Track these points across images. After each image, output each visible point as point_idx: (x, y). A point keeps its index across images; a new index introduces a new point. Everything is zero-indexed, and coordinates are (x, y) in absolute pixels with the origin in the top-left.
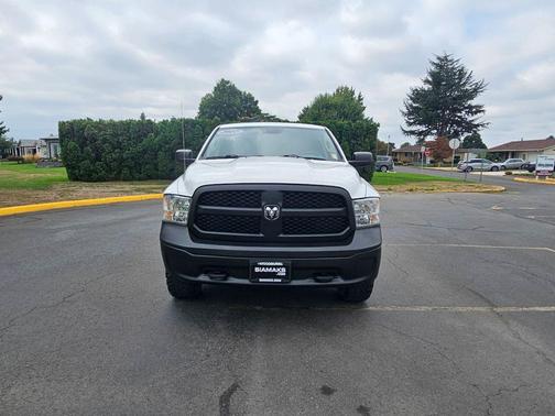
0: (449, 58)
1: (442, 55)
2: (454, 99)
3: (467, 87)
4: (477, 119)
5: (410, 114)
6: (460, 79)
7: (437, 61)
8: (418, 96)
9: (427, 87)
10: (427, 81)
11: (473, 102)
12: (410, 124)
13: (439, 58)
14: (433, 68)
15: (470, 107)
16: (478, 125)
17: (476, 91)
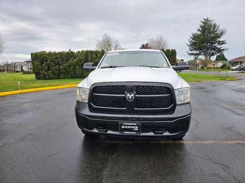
0: (209, 19)
1: (206, 18)
2: (212, 38)
3: (217, 32)
4: (223, 47)
5: (191, 45)
6: (214, 28)
7: (203, 21)
8: (195, 37)
9: (199, 33)
10: (199, 30)
11: (220, 39)
12: (191, 50)
13: (204, 19)
14: (202, 24)
15: (219, 42)
16: (223, 50)
17: (222, 34)
